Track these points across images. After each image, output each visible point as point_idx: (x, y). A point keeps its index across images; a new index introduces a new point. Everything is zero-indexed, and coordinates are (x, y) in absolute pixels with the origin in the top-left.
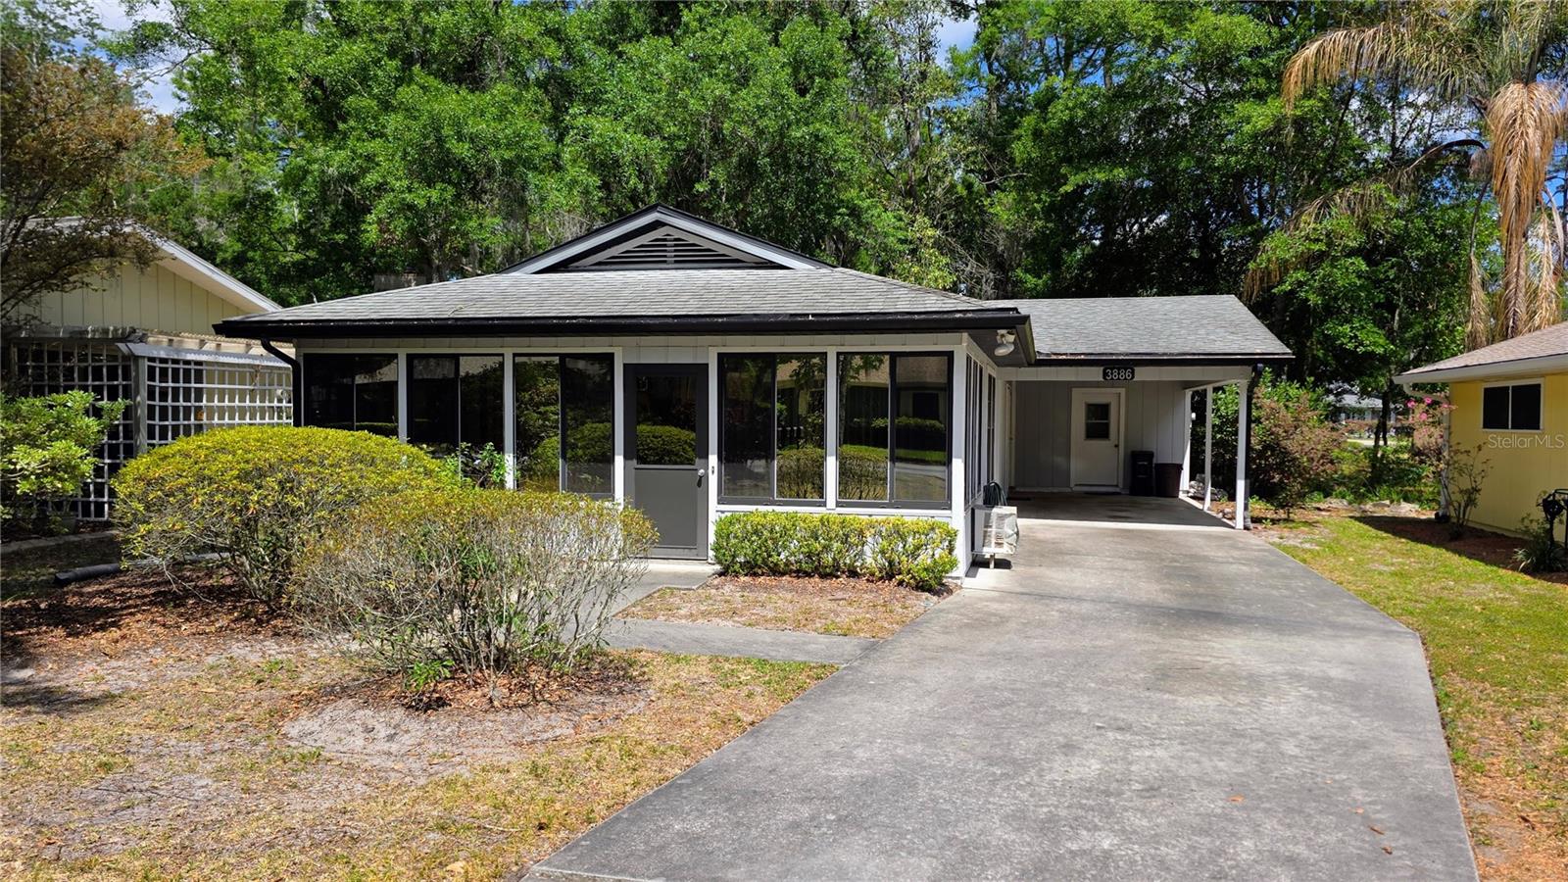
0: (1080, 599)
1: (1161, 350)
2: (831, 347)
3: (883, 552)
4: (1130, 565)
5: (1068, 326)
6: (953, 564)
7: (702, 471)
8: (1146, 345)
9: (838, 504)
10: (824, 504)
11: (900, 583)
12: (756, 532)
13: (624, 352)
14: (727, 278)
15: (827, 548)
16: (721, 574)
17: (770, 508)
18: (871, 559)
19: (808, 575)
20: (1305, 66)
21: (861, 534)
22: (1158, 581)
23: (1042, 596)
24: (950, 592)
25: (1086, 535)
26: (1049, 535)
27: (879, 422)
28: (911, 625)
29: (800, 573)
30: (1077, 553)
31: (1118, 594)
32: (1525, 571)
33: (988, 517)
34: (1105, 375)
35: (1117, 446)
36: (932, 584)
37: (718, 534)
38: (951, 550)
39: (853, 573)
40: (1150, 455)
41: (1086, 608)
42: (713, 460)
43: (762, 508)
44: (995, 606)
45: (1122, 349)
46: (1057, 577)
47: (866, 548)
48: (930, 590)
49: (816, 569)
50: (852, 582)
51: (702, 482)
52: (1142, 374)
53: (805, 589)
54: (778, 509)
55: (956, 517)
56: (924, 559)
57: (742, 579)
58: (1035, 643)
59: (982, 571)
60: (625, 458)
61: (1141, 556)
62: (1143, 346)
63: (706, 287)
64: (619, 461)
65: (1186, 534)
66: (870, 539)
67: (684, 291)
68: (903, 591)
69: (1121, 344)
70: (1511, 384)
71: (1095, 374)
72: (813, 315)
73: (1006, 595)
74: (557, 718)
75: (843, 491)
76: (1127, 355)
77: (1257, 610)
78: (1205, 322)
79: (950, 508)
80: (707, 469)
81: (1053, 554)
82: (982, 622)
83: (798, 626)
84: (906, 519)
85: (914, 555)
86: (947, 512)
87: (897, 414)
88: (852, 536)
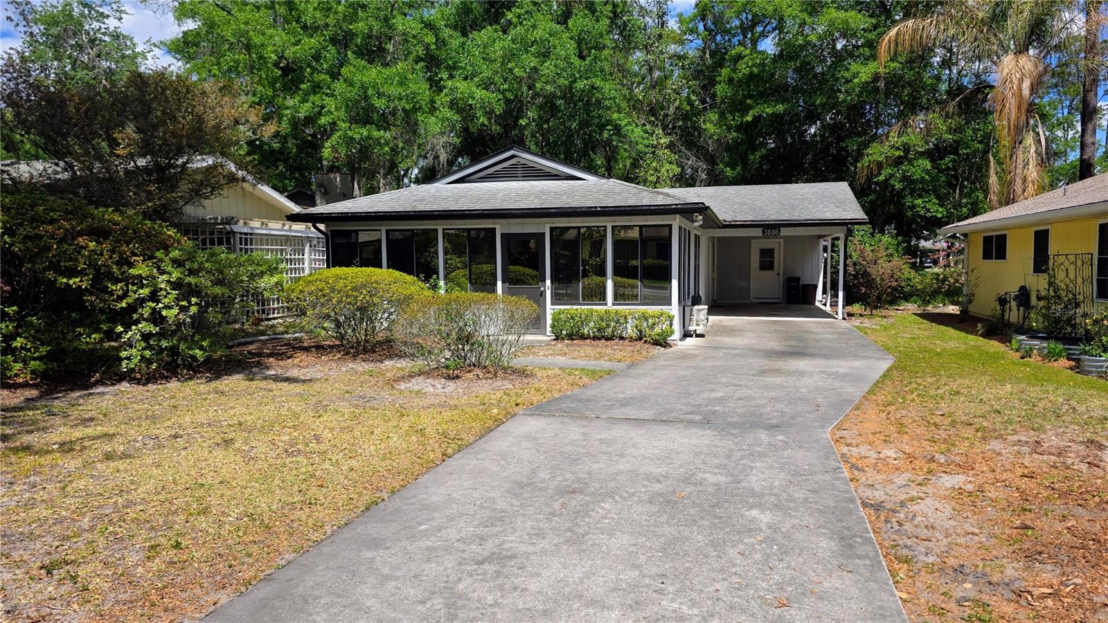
0: (736, 349)
1: (795, 218)
2: (609, 223)
3: (636, 327)
4: (768, 335)
5: (744, 203)
6: (672, 332)
7: (542, 289)
8: (787, 215)
9: (613, 304)
10: (606, 304)
11: (646, 342)
12: (572, 318)
13: (500, 228)
14: (552, 186)
15: (608, 326)
16: (555, 340)
17: (579, 307)
18: (630, 331)
19: (599, 339)
20: (889, 41)
21: (626, 318)
22: (780, 342)
23: (717, 348)
24: (671, 346)
25: (750, 323)
26: (730, 324)
27: (634, 263)
28: (653, 358)
29: (595, 338)
30: (743, 331)
31: (757, 346)
32: (982, 336)
33: (692, 310)
34: (764, 232)
35: (778, 274)
36: (661, 342)
37: (554, 320)
38: (671, 325)
39: (622, 338)
40: (798, 279)
41: (736, 352)
42: (548, 282)
43: (575, 307)
44: (691, 352)
45: (773, 218)
46: (727, 340)
47: (628, 325)
48: (661, 345)
49: (601, 336)
50: (621, 342)
51: (543, 294)
52: (785, 232)
53: (598, 345)
54: (583, 307)
55: (674, 309)
56: (658, 330)
57: (566, 341)
58: (708, 364)
59: (688, 338)
60: (503, 282)
61: (776, 332)
62: (785, 216)
63: (542, 191)
64: (499, 284)
65: (808, 322)
66: (630, 321)
67: (530, 194)
68: (647, 345)
69: (773, 214)
70: (994, 234)
71: (758, 232)
72: (600, 207)
73: (698, 347)
74: (506, 382)
75: (617, 297)
76: (775, 221)
77: (823, 352)
78: (824, 200)
79: (671, 305)
80: (545, 287)
81: (730, 331)
82: (684, 356)
83: (596, 359)
84: (650, 311)
85: (652, 327)
86: (669, 307)
87: (644, 257)
88: (621, 319)
